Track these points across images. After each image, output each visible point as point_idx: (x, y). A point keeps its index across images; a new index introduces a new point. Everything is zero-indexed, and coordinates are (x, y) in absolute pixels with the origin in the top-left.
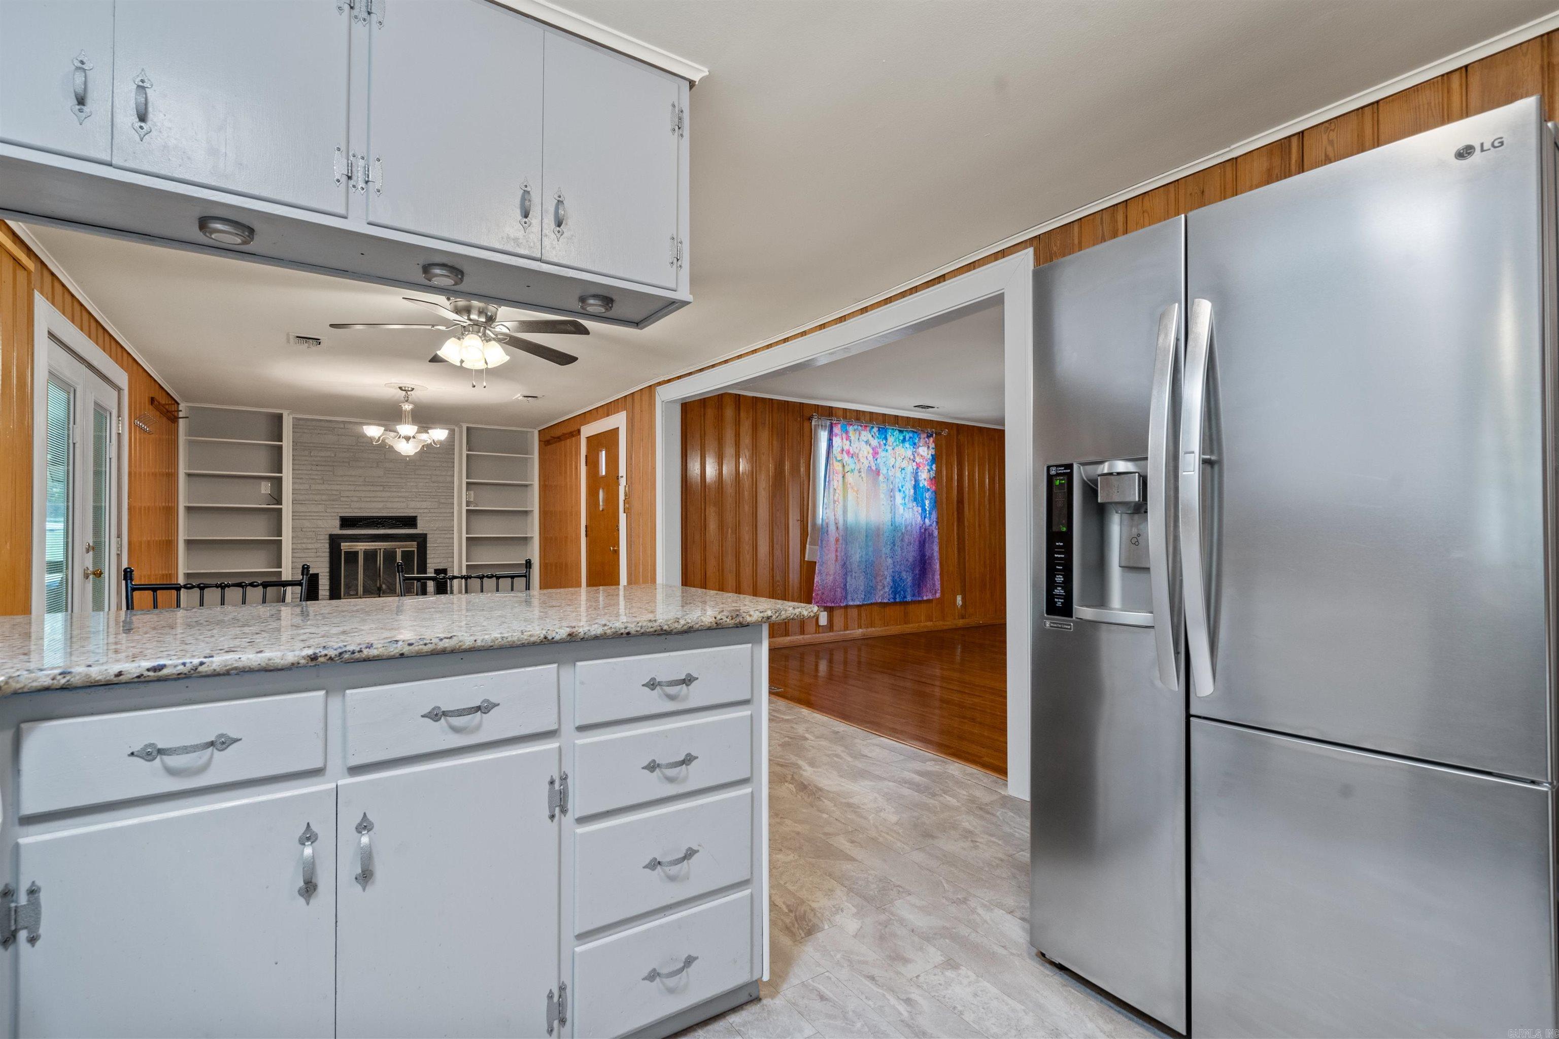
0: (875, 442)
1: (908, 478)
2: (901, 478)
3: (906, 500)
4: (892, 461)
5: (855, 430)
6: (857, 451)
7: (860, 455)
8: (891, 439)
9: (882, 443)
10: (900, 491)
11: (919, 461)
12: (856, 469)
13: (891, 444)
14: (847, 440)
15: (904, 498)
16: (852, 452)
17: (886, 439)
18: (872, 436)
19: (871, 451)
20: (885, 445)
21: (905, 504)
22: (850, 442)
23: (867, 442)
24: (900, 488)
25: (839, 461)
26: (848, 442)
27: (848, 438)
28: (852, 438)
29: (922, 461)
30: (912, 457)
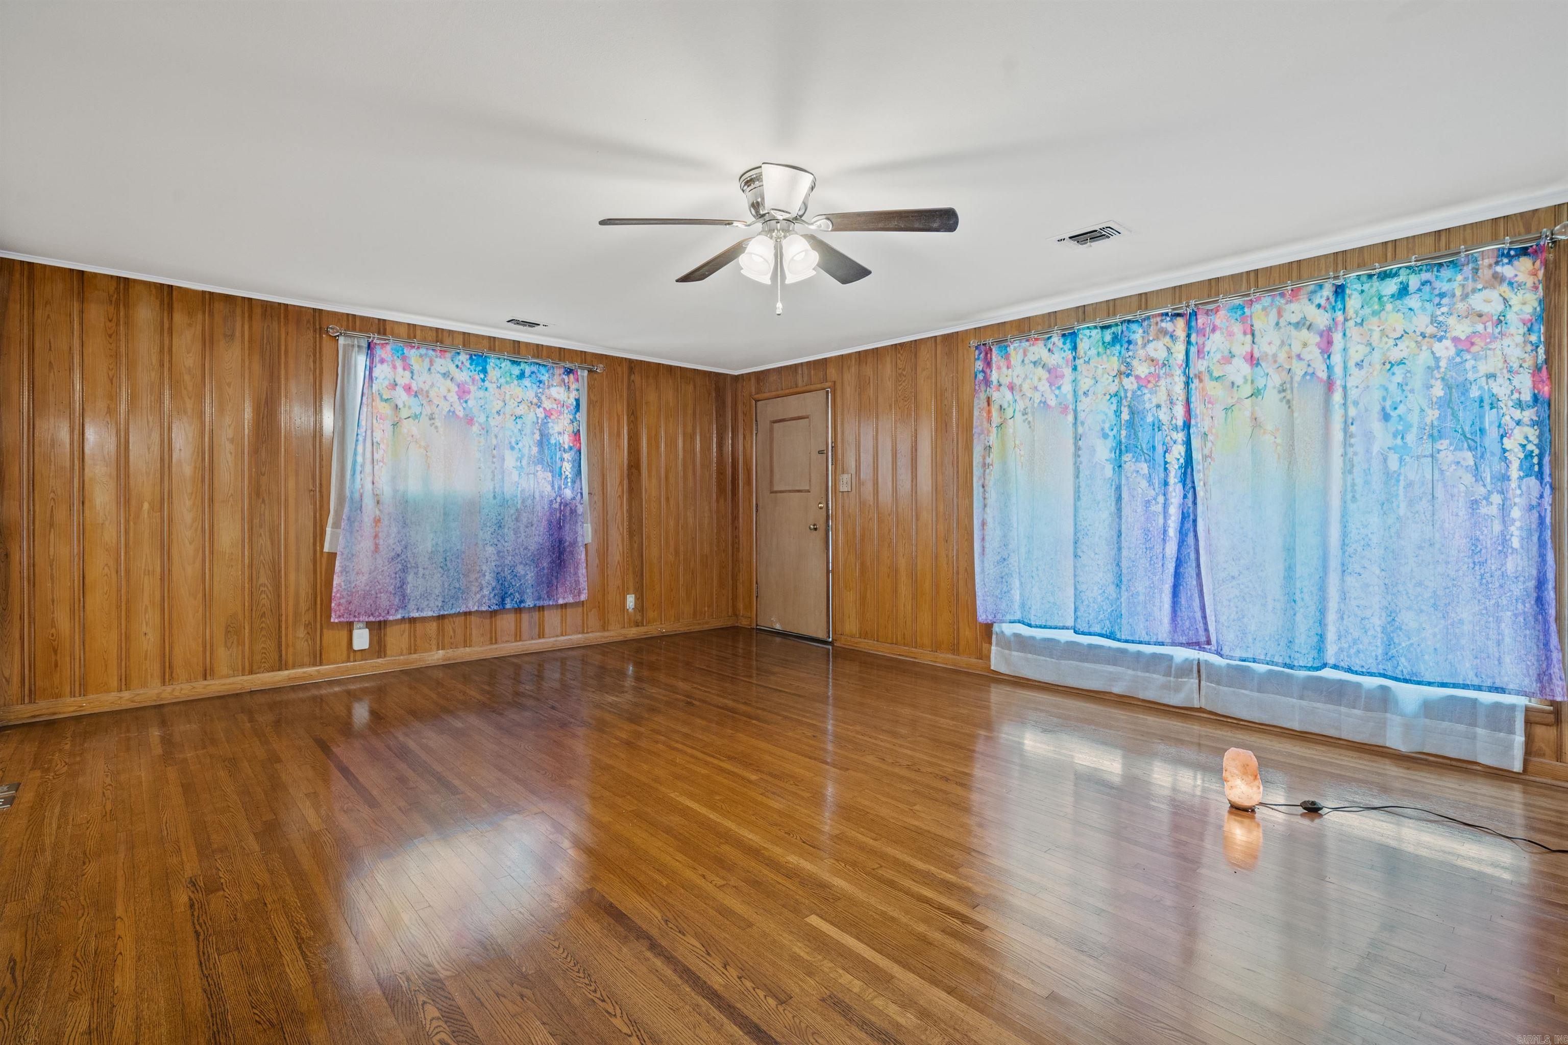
0: (463, 376)
1: (528, 430)
2: (516, 431)
3: (524, 462)
4: (498, 405)
5: (421, 356)
6: (426, 387)
7: (432, 394)
8: (493, 373)
9: (477, 377)
10: (512, 448)
11: (551, 406)
12: (424, 413)
13: (494, 379)
14: (404, 369)
15: (520, 459)
16: (414, 387)
17: (484, 371)
18: (457, 366)
19: (454, 388)
20: (483, 381)
21: (522, 467)
22: (412, 373)
23: (445, 375)
24: (513, 444)
25: (386, 400)
26: (407, 374)
27: (407, 367)
28: (416, 367)
29: (555, 406)
30: (535, 400)
